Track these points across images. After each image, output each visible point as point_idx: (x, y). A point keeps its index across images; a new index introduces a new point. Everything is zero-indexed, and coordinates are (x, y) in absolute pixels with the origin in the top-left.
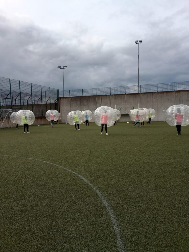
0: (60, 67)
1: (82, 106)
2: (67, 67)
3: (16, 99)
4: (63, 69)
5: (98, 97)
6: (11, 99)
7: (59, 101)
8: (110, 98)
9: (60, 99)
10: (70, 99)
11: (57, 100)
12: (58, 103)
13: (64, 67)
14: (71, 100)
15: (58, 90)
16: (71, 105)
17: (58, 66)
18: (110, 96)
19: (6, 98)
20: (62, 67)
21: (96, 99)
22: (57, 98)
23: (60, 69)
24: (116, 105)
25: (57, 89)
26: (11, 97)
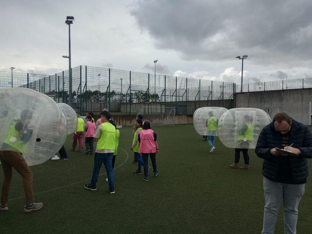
0: (239, 57)
1: (263, 103)
2: (247, 56)
4: (243, 59)
5: (285, 91)
7: (235, 96)
8: (303, 93)
9: (236, 95)
10: (248, 95)
11: (233, 95)
12: (234, 100)
13: (244, 57)
14: (250, 95)
16: (249, 101)
18: (303, 91)
19: (172, 96)
20: (241, 57)
21: (282, 93)
22: (233, 94)
23: (240, 59)
24: (310, 102)
25: (234, 83)
26: (176, 95)
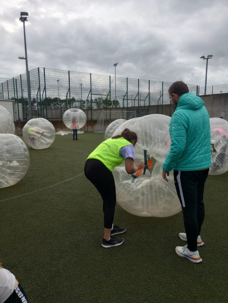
0: (203, 57)
2: (212, 56)
3: (145, 100)
4: (207, 59)
6: (139, 100)
10: (212, 97)
13: (209, 57)
14: (213, 98)
15: (198, 87)
16: (212, 104)
17: (201, 57)
20: (206, 57)
23: (204, 59)
26: (139, 98)
